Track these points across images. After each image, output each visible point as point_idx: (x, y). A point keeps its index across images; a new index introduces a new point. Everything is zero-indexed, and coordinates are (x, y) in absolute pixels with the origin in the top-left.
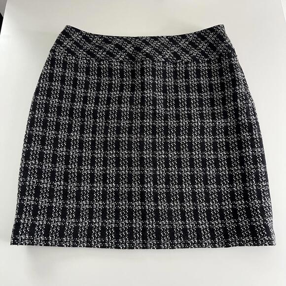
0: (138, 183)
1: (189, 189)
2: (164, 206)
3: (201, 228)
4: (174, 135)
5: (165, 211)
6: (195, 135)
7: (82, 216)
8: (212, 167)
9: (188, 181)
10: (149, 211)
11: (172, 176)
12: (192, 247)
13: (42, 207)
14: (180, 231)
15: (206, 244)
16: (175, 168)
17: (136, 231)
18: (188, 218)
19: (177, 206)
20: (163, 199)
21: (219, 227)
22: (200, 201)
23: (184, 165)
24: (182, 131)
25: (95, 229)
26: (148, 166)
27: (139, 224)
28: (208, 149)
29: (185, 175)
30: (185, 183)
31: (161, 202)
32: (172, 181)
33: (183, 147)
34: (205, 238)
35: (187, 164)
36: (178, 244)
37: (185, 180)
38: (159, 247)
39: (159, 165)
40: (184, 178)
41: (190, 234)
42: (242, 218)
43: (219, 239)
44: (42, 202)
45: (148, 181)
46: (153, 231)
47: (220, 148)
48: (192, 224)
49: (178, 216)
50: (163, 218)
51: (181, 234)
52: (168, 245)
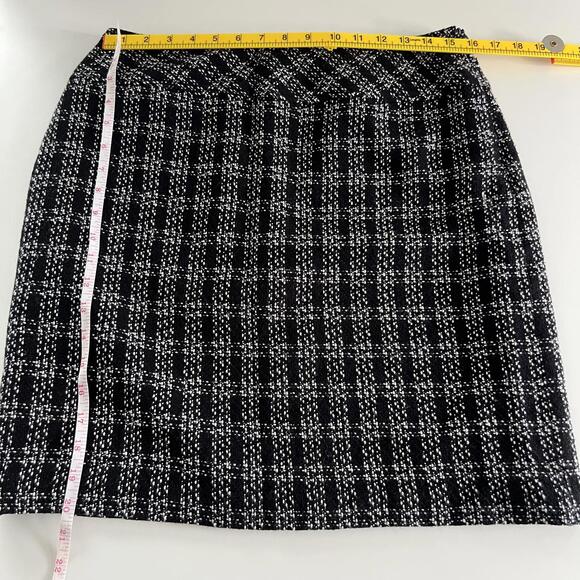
0: (254, 378)
1: (370, 391)
2: (313, 431)
3: (396, 482)
4: (335, 269)
5: (315, 443)
6: (383, 267)
7: (128, 446)
8: (423, 340)
9: (367, 374)
10: (279, 444)
11: (331, 363)
12: (376, 526)
13: (35, 424)
14: (349, 489)
15: (408, 518)
16: (339, 343)
17: (250, 489)
18: (368, 458)
19: (343, 430)
20: (312, 414)
21: (440, 480)
22: (396, 419)
23: (359, 338)
24: (355, 259)
25: (156, 476)
26: (276, 340)
27: (257, 473)
28: (412, 301)
29: (361, 360)
30: (361, 377)
31: (307, 422)
32: (332, 374)
33: (356, 296)
34: (406, 504)
35: (365, 335)
36: (345, 518)
37: (362, 371)
38: (301, 526)
39: (302, 338)
40: (360, 366)
41: (374, 495)
42: (491, 461)
43: (438, 507)
44: (38, 412)
45: (276, 374)
46: (288, 490)
47: (439, 298)
48: (376, 472)
49: (344, 452)
50: (310, 459)
51: (351, 495)
52: (321, 519)
